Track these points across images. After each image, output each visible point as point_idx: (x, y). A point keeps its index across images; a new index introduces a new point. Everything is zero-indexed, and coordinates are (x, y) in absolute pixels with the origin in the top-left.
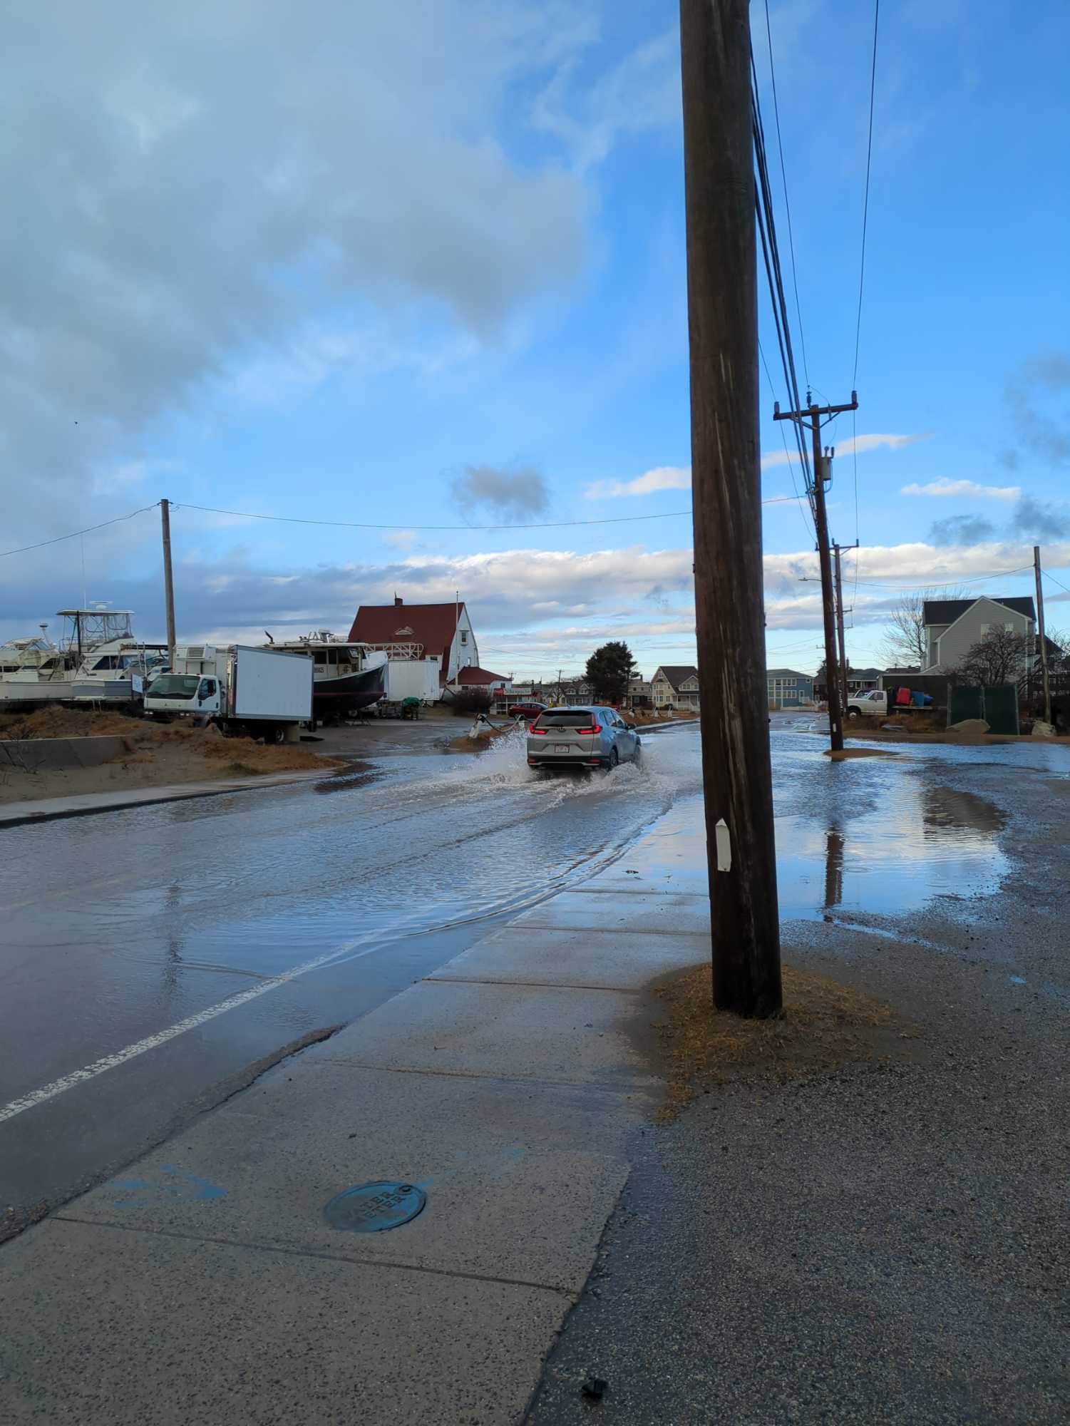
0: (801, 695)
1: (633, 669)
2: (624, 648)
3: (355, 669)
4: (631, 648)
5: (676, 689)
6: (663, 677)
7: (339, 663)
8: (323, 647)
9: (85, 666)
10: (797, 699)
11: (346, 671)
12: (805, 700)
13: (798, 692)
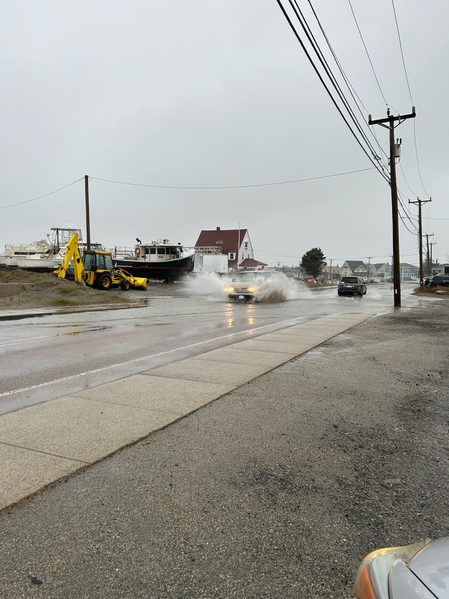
0: (412, 276)
1: (324, 261)
2: (320, 250)
3: (178, 257)
4: (323, 251)
5: (353, 271)
6: (347, 265)
7: (171, 254)
8: (163, 246)
9: (60, 253)
10: (410, 277)
11: (174, 258)
12: (414, 278)
13: (411, 274)
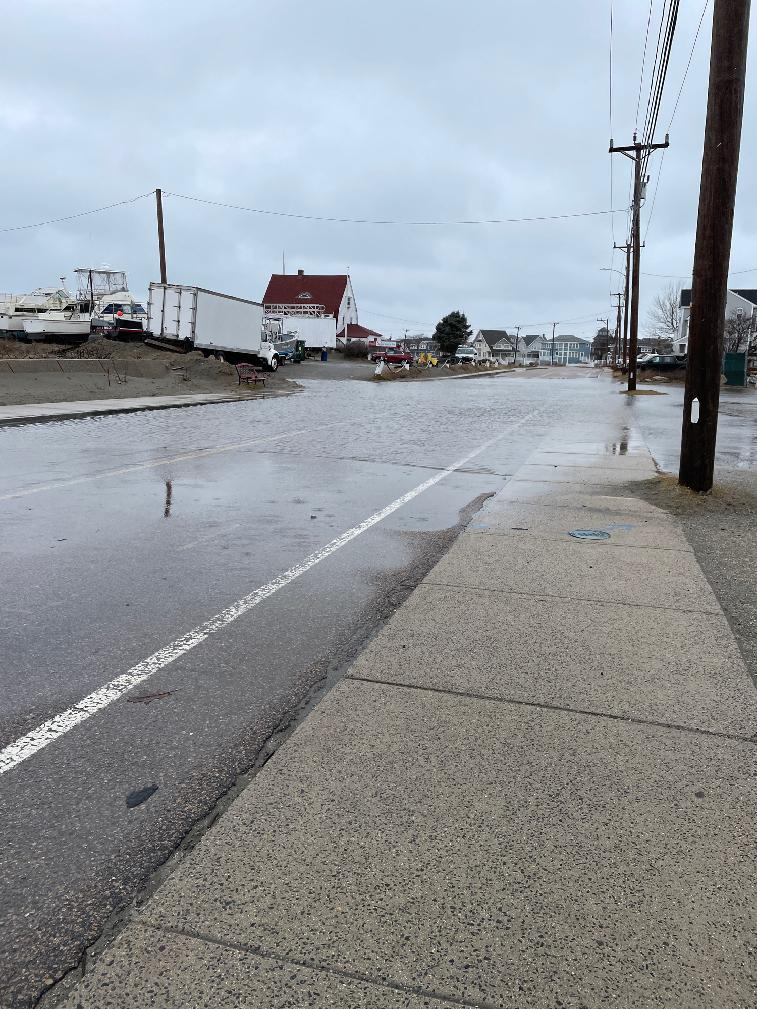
0: (582, 356)
1: (467, 330)
2: (462, 316)
4: (466, 317)
5: (491, 348)
9: (96, 311)
10: (579, 358)
12: (585, 359)
13: (579, 353)
